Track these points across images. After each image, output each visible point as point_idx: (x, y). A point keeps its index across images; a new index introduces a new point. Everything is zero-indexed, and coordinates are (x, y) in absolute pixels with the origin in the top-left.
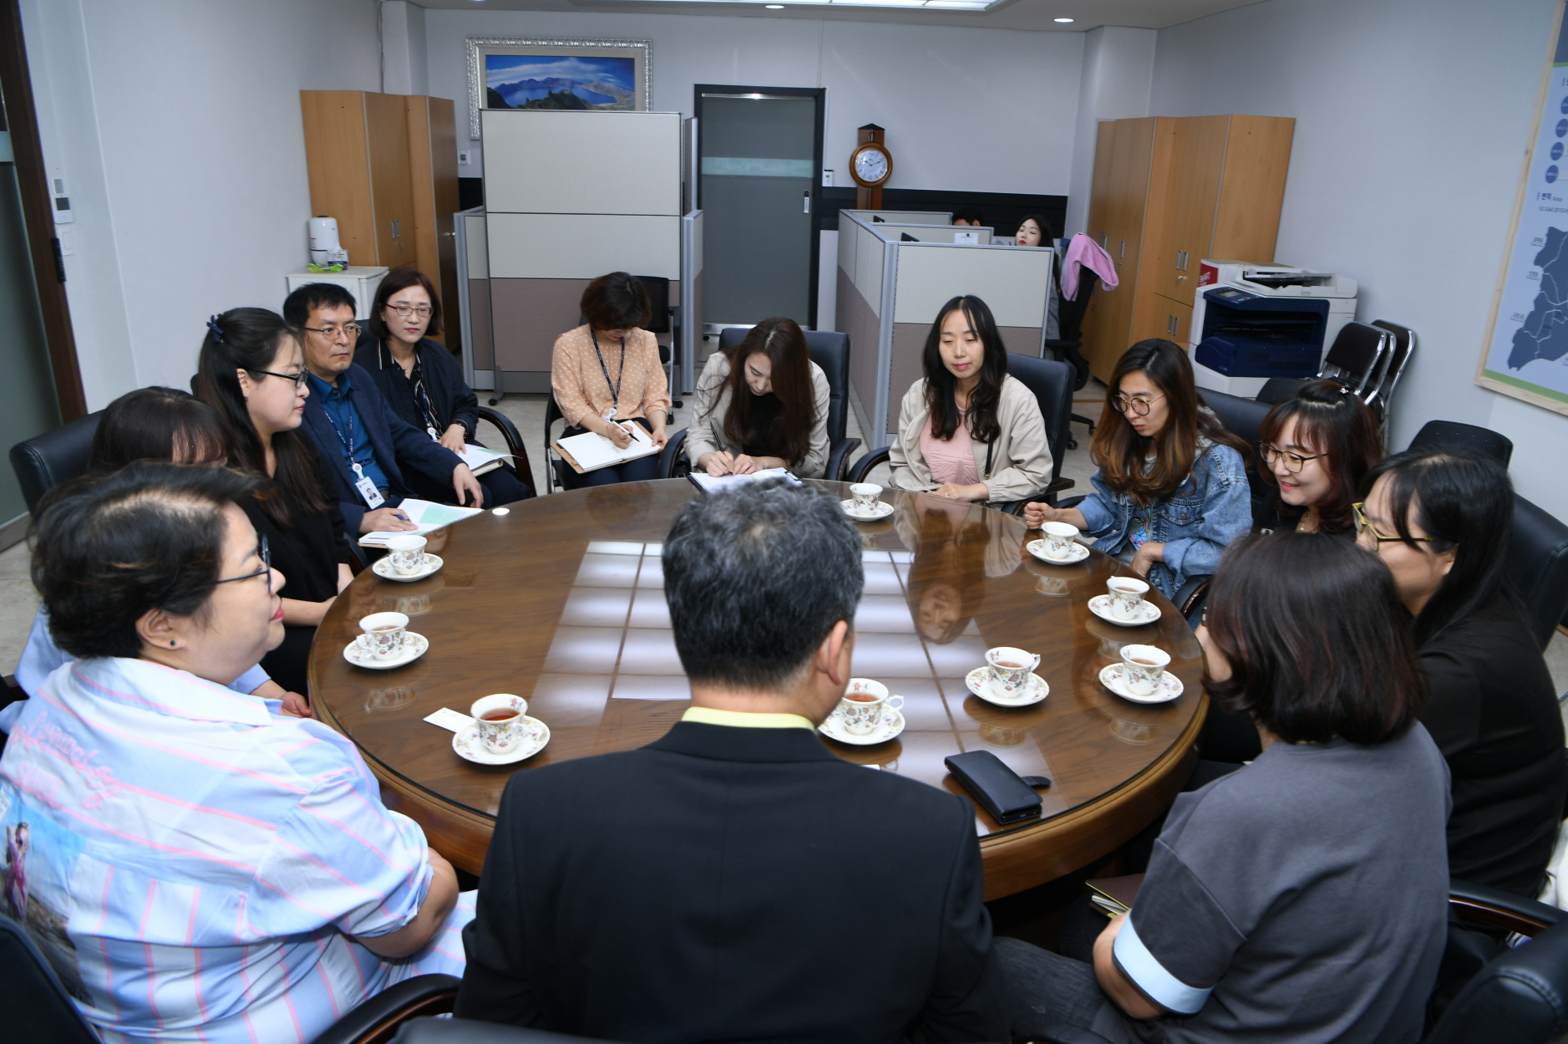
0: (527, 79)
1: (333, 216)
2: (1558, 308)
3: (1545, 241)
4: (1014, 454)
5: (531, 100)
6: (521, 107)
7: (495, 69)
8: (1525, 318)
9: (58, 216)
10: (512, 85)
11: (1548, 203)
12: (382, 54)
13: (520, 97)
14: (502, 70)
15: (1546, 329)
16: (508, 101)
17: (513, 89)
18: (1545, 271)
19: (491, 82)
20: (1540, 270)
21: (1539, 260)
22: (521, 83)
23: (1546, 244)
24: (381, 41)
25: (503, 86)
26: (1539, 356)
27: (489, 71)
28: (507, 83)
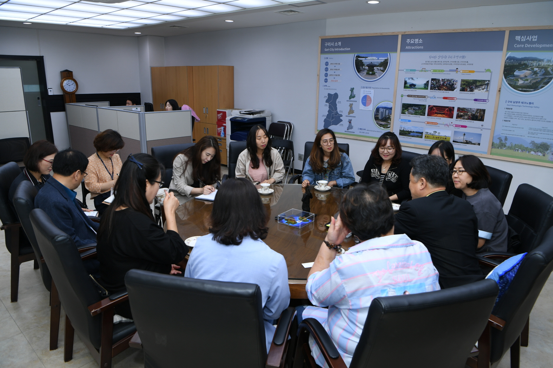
2: (335, 112)
3: (327, 97)
4: (277, 168)
8: (326, 116)
11: (326, 87)
15: (333, 118)
18: (329, 104)
20: (328, 104)
21: (327, 101)
23: (328, 97)
26: (332, 125)
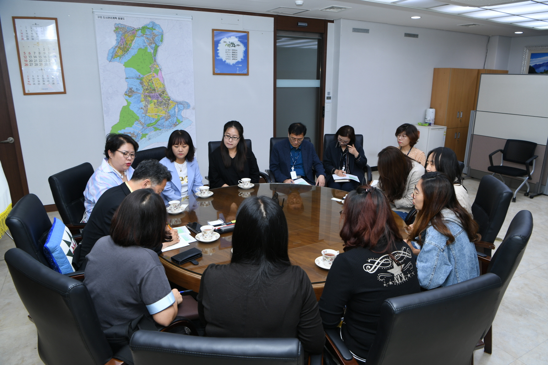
0: (546, 62)
1: (434, 108)
5: (546, 70)
6: (542, 73)
7: (534, 58)
9: (327, 101)
10: (539, 64)
12: (487, 55)
13: (542, 69)
14: (536, 59)
16: (536, 71)
17: (540, 66)
19: (532, 63)
22: (543, 64)
24: (487, 50)
25: (536, 65)
27: (531, 59)
28: (538, 64)
